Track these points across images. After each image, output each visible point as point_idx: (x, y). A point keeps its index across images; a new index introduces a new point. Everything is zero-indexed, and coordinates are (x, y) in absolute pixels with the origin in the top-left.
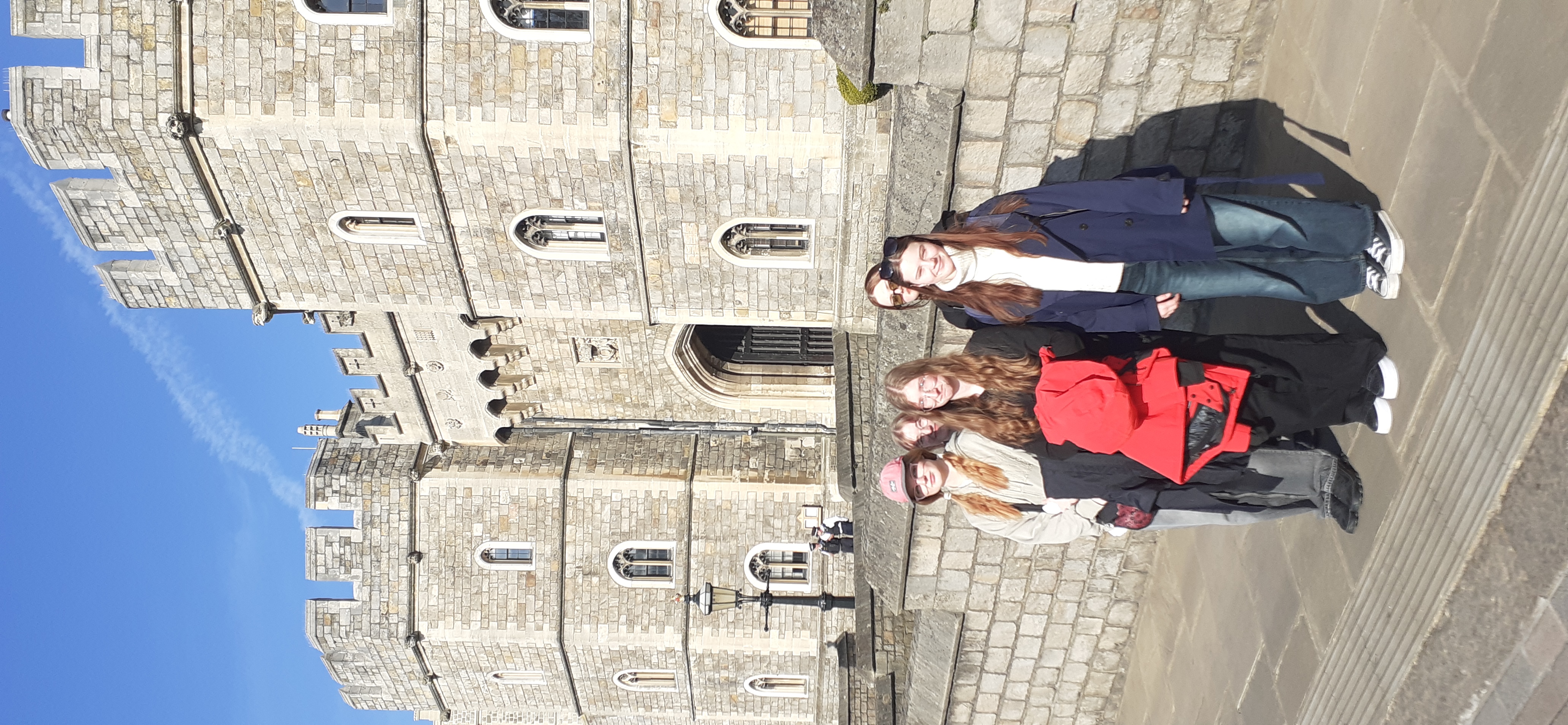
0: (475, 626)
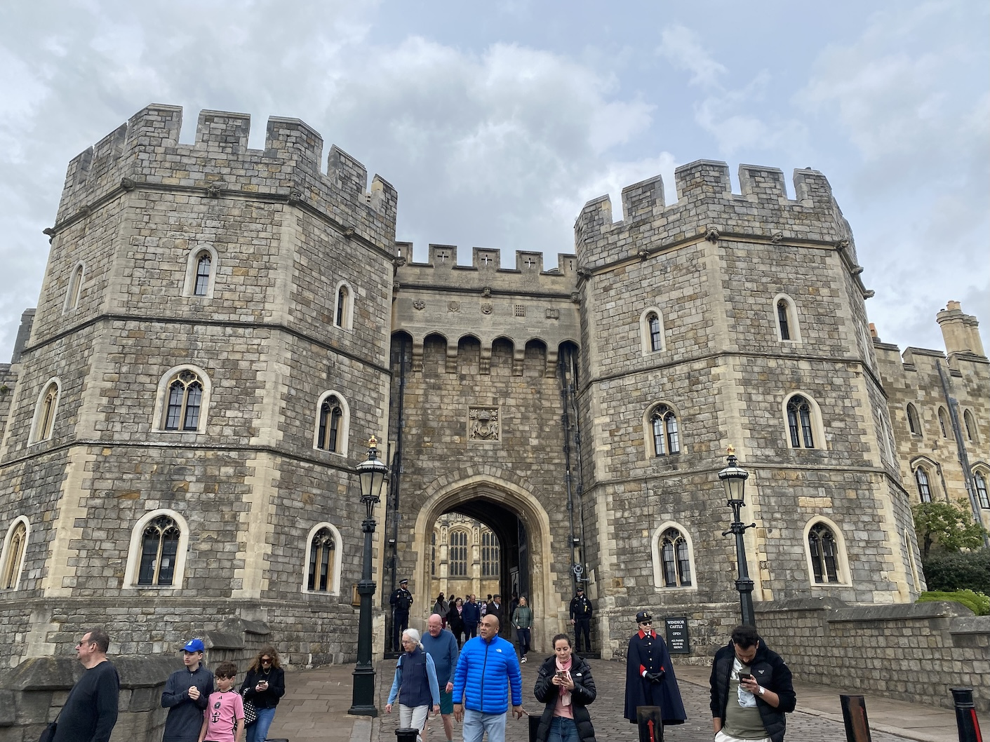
0: (296, 257)
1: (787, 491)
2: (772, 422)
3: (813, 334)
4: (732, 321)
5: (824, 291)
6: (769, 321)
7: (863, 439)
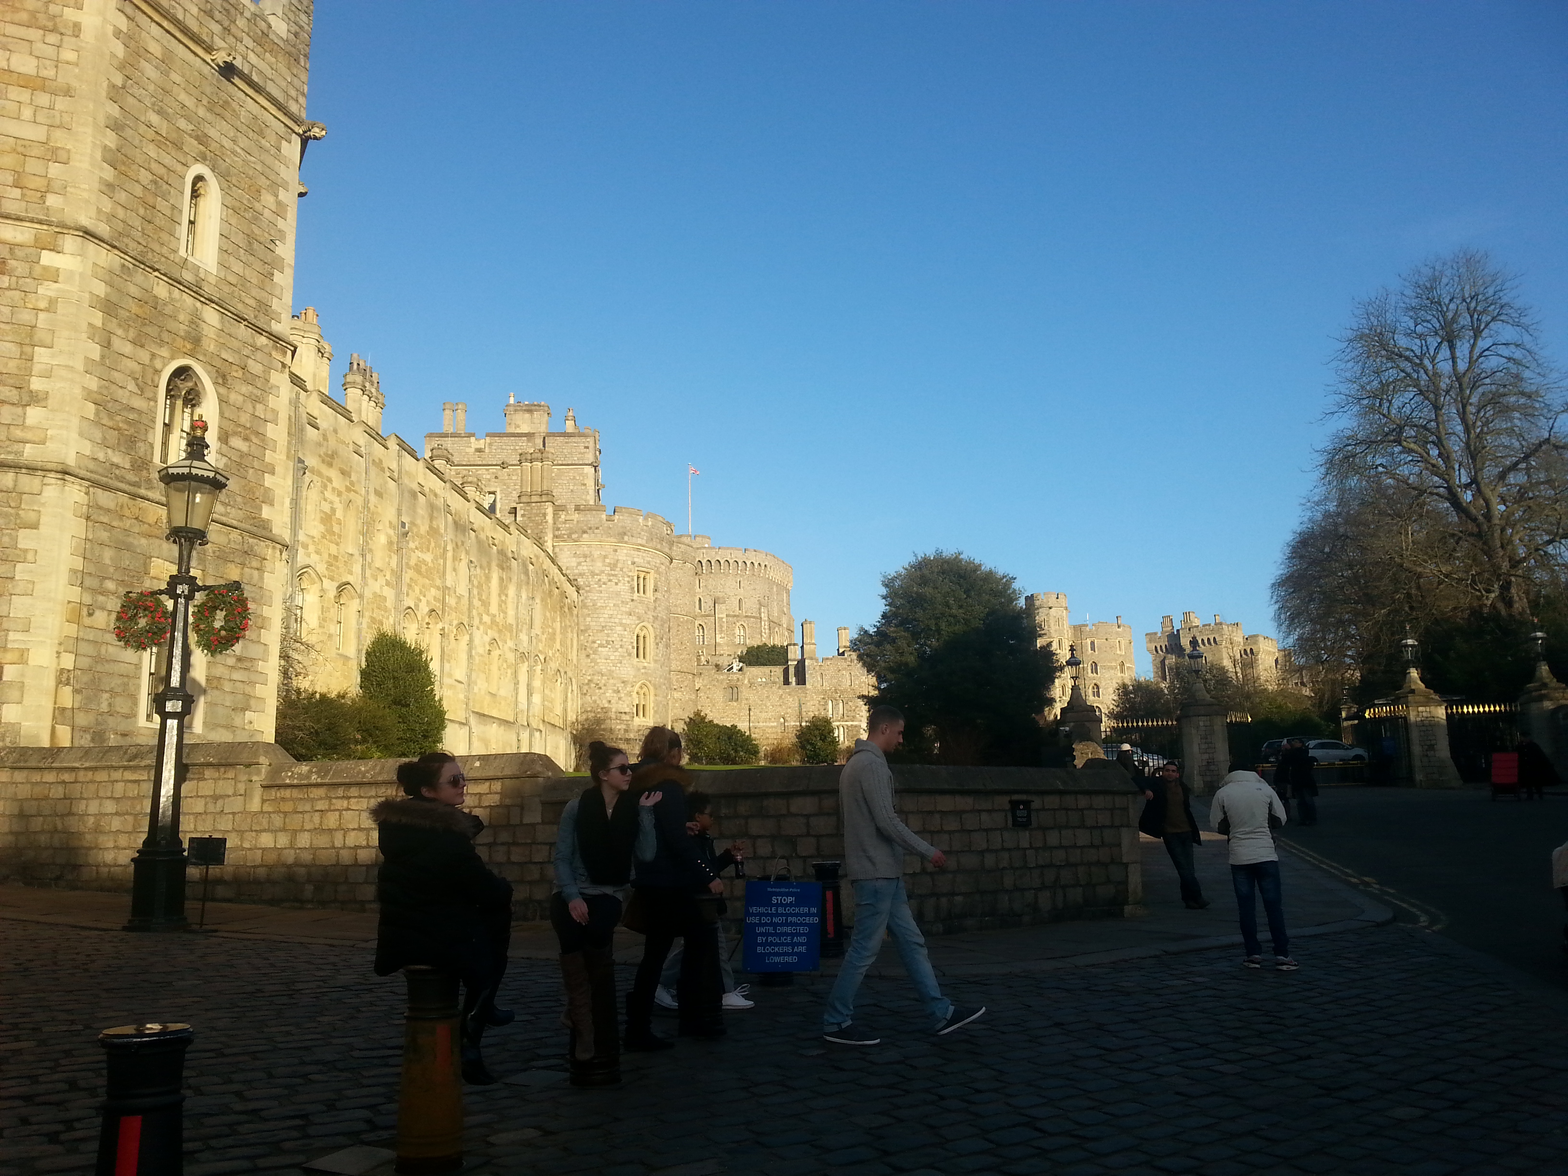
1: (136, 542)
2: (138, 403)
3: (238, 267)
4: (109, 174)
5: (268, 199)
6: (173, 207)
7: (269, 481)
